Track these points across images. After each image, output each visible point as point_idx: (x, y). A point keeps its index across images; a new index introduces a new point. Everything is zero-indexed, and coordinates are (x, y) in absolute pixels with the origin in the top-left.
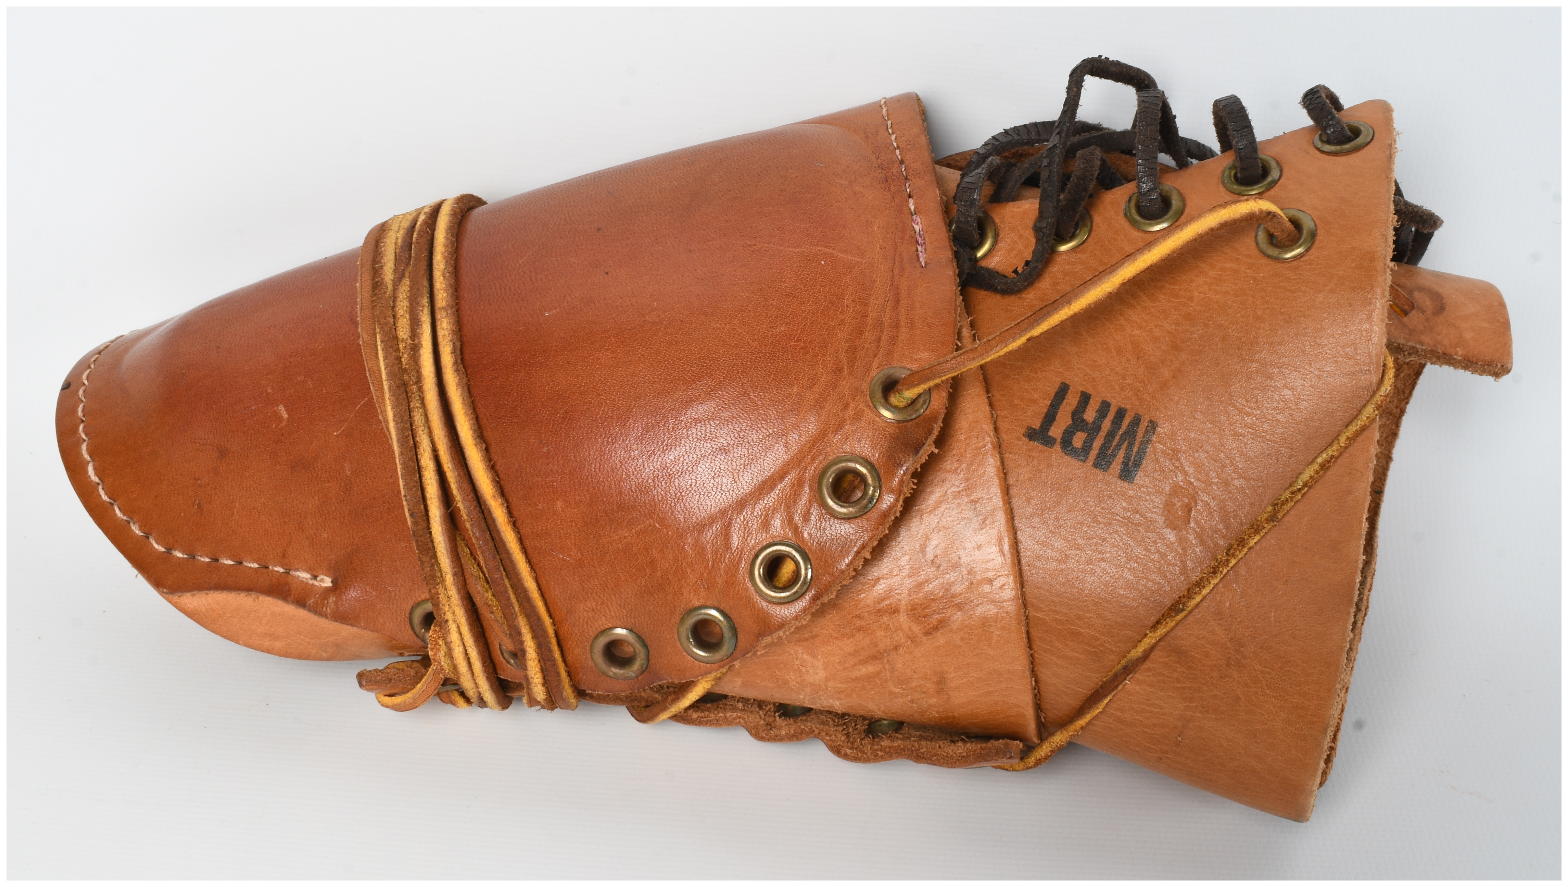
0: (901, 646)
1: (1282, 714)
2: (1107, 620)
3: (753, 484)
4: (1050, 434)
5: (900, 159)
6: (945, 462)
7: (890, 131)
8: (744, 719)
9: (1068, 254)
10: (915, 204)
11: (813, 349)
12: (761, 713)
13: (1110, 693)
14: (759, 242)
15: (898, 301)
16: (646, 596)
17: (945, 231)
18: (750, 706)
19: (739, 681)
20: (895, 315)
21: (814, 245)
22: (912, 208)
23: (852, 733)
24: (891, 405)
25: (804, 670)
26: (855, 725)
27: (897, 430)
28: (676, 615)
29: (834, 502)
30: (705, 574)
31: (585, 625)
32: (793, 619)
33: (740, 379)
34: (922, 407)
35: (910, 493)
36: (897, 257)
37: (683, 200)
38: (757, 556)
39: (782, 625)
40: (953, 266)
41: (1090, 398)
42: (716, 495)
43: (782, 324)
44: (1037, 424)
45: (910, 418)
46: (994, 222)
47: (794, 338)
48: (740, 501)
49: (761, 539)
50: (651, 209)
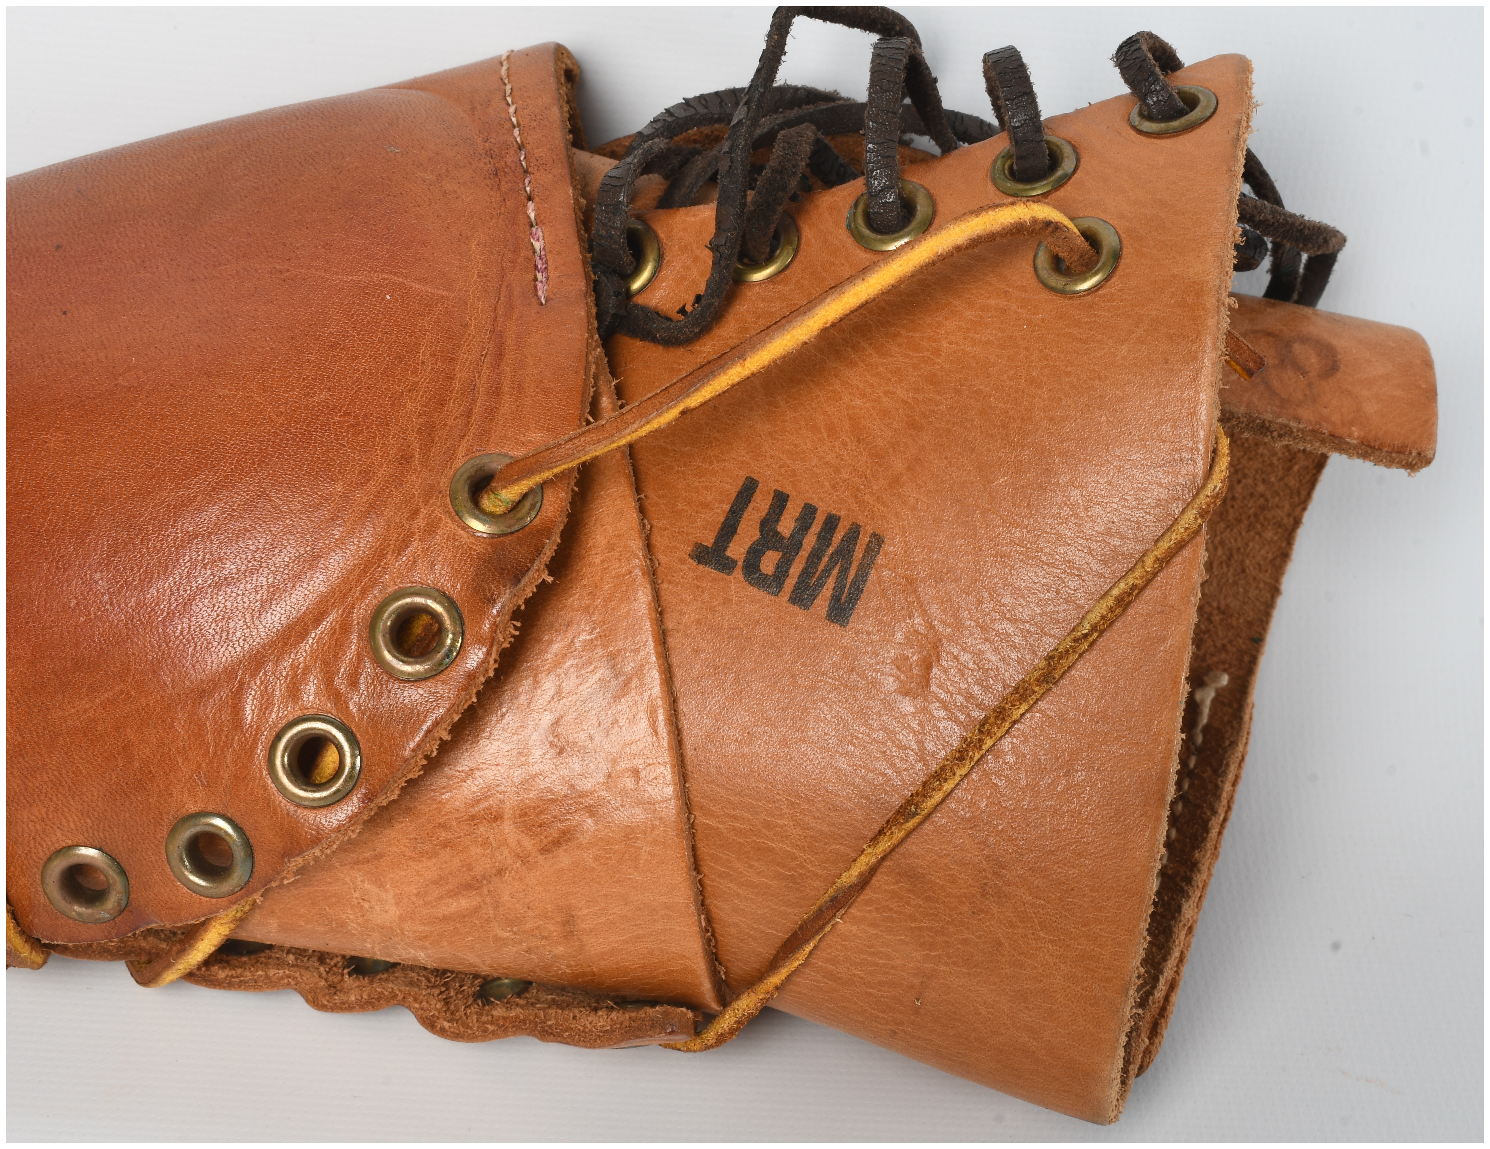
0: (506, 869)
1: (1063, 967)
2: (808, 829)
3: (274, 630)
4: (729, 553)
5: (519, 142)
6: (572, 596)
7: (509, 100)
8: (295, 978)
9: (763, 286)
10: (537, 210)
11: (368, 427)
12: (322, 969)
13: (813, 936)
14: (294, 267)
15: (500, 355)
16: (119, 798)
17: (578, 250)
18: (305, 959)
19: (273, 924)
20: (495, 376)
21: (376, 271)
22: (532, 216)
23: (455, 997)
24: (483, 512)
25: (366, 905)
26: (461, 986)
27: (489, 548)
28: (163, 826)
29: (394, 656)
30: (204, 765)
31: (32, 842)
32: (333, 831)
33: (257, 472)
34: (529, 513)
35: (510, 642)
36: (503, 289)
37: (187, 203)
38: (278, 737)
39: (316, 840)
40: (587, 303)
41: (787, 500)
42: (219, 647)
43: (322, 390)
44: (709, 540)
45: (509, 531)
46: (657, 237)
47: (340, 411)
48: (255, 656)
49: (286, 712)
50: (140, 217)
